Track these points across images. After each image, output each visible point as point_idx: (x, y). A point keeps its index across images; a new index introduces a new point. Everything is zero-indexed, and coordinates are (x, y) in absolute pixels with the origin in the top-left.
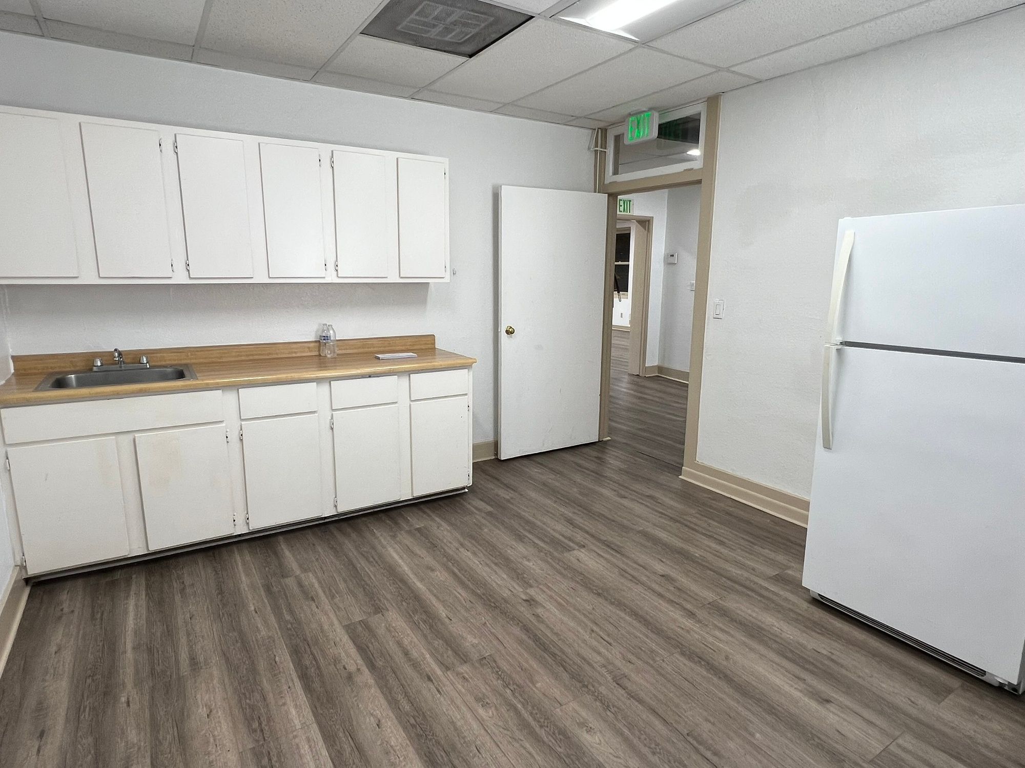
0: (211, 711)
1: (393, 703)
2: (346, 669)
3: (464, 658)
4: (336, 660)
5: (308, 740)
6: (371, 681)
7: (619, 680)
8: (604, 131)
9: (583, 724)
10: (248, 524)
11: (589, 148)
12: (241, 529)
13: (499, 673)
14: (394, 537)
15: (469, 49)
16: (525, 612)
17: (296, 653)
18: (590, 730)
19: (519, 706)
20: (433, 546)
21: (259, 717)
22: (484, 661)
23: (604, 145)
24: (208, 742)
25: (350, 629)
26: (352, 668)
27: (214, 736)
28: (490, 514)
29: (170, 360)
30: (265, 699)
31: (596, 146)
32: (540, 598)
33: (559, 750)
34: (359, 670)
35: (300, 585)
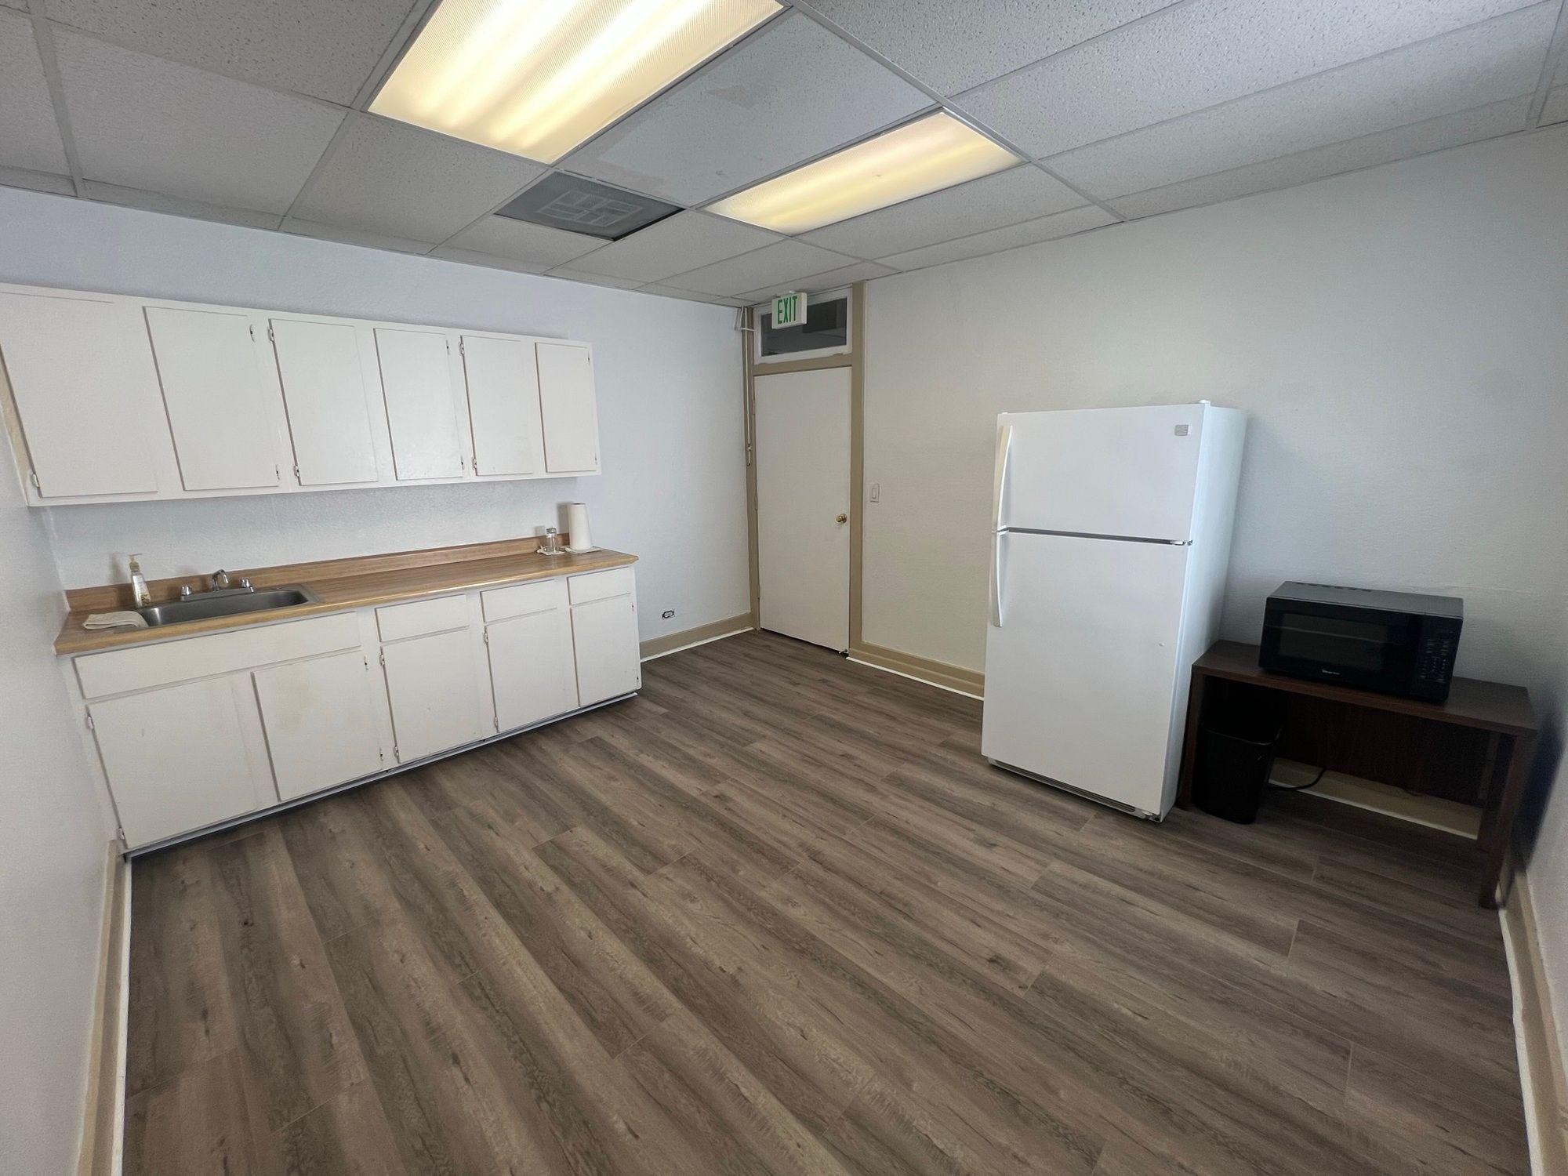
0: (404, 956)
1: (599, 913)
2: (543, 890)
3: (663, 861)
4: (531, 885)
5: (520, 964)
6: (573, 898)
7: (815, 856)
8: (750, 310)
9: (788, 901)
10: (398, 757)
11: (735, 329)
12: (390, 764)
13: (702, 870)
14: (566, 751)
15: (614, 232)
16: (718, 808)
17: (486, 884)
18: (795, 905)
19: (726, 895)
20: (611, 755)
21: (460, 952)
22: (684, 860)
23: (751, 325)
24: (408, 986)
25: (540, 852)
26: (549, 889)
27: (414, 979)
28: (665, 716)
29: (278, 580)
30: (462, 934)
31: (743, 326)
32: (731, 792)
33: (769, 926)
34: (557, 889)
35: (472, 814)
